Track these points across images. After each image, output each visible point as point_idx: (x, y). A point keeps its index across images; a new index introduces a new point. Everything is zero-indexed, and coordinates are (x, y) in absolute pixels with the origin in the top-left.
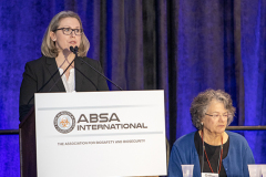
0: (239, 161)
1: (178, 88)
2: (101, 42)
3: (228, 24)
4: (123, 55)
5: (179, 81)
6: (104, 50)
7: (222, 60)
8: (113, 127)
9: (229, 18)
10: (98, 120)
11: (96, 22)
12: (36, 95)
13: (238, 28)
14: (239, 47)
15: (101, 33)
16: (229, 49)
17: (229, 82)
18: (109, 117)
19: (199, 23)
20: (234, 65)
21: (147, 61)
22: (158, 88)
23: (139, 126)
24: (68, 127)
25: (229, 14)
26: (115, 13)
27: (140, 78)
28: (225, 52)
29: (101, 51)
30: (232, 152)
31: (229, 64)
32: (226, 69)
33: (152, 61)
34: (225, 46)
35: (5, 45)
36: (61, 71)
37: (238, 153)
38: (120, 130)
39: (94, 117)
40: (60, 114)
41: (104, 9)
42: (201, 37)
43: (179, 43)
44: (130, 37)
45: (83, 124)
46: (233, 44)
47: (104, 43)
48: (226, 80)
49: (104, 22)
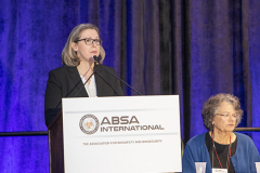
0: (246, 158)
1: (192, 93)
2: (122, 52)
3: (237, 35)
4: (142, 63)
5: (193, 87)
6: (125, 59)
7: (231, 68)
8: (133, 128)
9: (238, 30)
10: (120, 123)
11: (117, 34)
12: (63, 100)
13: (246, 38)
14: (247, 56)
15: (122, 43)
16: (238, 57)
17: (238, 88)
18: (129, 119)
19: (211, 34)
20: (242, 73)
21: (164, 68)
22: (174, 93)
23: (157, 127)
24: (92, 128)
25: (238, 26)
26: (134, 25)
27: (157, 84)
28: (234, 61)
29: (122, 60)
30: (239, 151)
31: (238, 71)
32: (235, 76)
33: (168, 68)
34: (234, 55)
35: (35, 55)
36: (84, 81)
37: (245, 151)
38: (140, 131)
39: (115, 120)
40: (85, 117)
41: (124, 22)
42: (212, 47)
43: (192, 52)
44: (148, 47)
45: (106, 126)
46: (242, 54)
47: (125, 53)
48: (235, 86)
49: (125, 33)
